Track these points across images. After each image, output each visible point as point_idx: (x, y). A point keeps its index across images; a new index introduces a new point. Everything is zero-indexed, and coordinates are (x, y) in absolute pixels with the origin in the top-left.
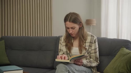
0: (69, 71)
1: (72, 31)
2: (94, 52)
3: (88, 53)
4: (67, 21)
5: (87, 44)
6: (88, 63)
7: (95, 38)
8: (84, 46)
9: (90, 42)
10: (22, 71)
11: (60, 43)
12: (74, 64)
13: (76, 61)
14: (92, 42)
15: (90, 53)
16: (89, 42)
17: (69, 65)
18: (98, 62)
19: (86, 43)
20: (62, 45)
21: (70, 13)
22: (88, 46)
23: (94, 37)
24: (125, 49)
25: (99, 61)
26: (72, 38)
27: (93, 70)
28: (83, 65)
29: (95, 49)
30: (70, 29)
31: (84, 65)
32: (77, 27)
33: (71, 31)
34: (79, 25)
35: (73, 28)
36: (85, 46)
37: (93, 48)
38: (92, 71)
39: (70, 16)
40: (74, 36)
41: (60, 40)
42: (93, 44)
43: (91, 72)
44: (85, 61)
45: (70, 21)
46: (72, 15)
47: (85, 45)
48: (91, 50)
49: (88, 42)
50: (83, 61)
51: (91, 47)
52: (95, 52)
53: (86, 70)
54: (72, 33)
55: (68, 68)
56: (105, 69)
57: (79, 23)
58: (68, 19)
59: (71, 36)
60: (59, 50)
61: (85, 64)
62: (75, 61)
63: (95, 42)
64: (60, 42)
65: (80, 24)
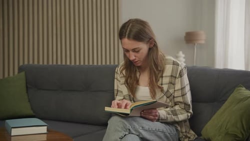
0: (129, 129)
1: (135, 56)
2: (181, 95)
3: (168, 97)
4: (125, 37)
5: (166, 80)
6: (168, 116)
7: (180, 68)
8: (159, 83)
9: (172, 76)
10: (46, 127)
11: (117, 79)
12: (141, 117)
13: (145, 111)
14: (174, 75)
15: (172, 97)
16: (168, 76)
17: (130, 119)
18: (190, 113)
19: (164, 78)
20: (120, 81)
21: (130, 20)
22: (166, 84)
23: (178, 65)
24: (244, 88)
25: (191, 111)
26: (137, 69)
27: (179, 128)
28: (159, 120)
29: (183, 89)
30: (131, 52)
31: (162, 119)
32: (144, 47)
33: (132, 56)
34: (147, 44)
35: (136, 50)
36: (162, 84)
37: (178, 86)
38: (177, 130)
39: (130, 26)
40: (139, 65)
41: (116, 73)
42: (177, 80)
43: (175, 132)
44: (162, 112)
45: (129, 38)
46: (132, 26)
47: (162, 82)
48: (175, 91)
49: (166, 76)
50: (159, 111)
51: (174, 84)
52: (183, 95)
53: (165, 129)
54: (135, 59)
55: (128, 125)
56: (203, 127)
57: (147, 40)
58: (126, 33)
59: (134, 65)
60: (116, 92)
61: (163, 117)
62: (142, 113)
63: (181, 76)
64: (116, 77)
65: (149, 41)
